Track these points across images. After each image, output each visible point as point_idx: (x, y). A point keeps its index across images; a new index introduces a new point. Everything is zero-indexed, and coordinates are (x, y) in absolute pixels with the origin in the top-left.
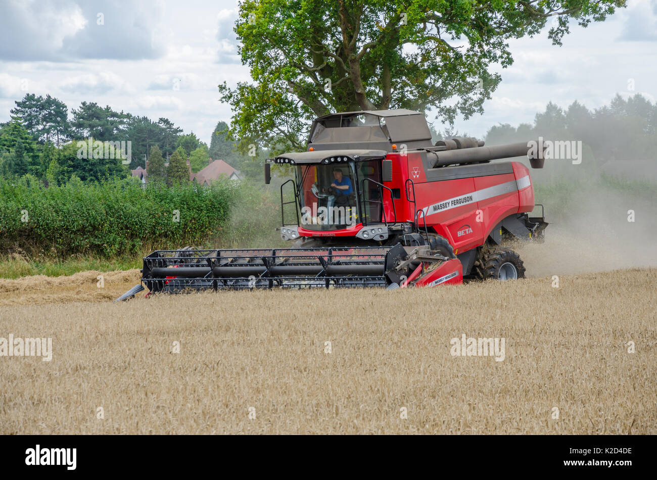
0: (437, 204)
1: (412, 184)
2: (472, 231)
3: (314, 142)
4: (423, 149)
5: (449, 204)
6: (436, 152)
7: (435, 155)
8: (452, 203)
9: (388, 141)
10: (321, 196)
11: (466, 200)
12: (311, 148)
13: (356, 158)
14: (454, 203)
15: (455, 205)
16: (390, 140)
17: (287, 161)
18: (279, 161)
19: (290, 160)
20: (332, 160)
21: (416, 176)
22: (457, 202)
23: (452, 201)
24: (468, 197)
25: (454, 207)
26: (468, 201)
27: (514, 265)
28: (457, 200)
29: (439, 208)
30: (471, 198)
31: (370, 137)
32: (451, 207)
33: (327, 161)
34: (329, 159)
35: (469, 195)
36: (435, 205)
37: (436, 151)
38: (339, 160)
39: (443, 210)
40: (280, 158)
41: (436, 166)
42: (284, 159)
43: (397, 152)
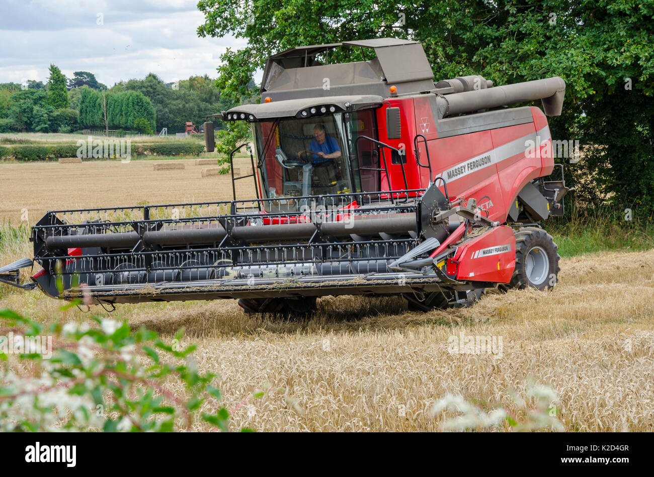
0: (451, 170)
1: (425, 141)
2: (492, 205)
3: (270, 90)
4: (429, 92)
5: (464, 168)
6: (445, 96)
7: (443, 99)
8: (468, 167)
9: (381, 82)
10: (289, 166)
11: (484, 161)
12: (268, 98)
13: (347, 107)
14: (471, 166)
15: (471, 169)
16: (385, 80)
17: (243, 116)
18: (229, 117)
19: (247, 115)
20: (313, 111)
21: (425, 131)
22: (474, 166)
23: (468, 164)
24: (485, 158)
25: (471, 171)
26: (486, 163)
27: (546, 250)
28: (474, 162)
29: (454, 175)
30: (488, 159)
31: (354, 78)
32: (467, 172)
33: (305, 114)
34: (308, 110)
35: (486, 155)
36: (448, 171)
37: (444, 94)
38: (323, 110)
39: (459, 177)
40: (232, 113)
41: (445, 117)
42: (239, 114)
43: (397, 97)
